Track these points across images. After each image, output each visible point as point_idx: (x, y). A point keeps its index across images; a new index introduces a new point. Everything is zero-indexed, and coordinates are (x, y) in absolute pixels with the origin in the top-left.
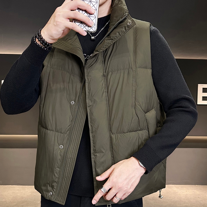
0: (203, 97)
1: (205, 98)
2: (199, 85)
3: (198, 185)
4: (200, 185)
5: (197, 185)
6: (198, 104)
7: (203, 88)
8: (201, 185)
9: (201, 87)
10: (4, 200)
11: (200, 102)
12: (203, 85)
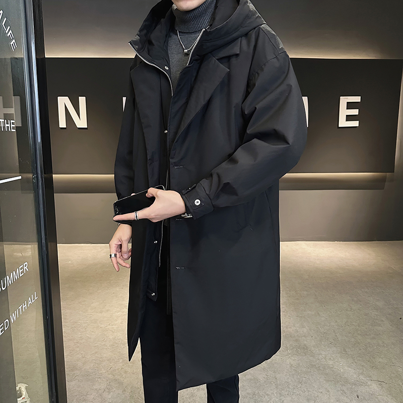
0: (347, 116)
5: (336, 242)
6: (340, 126)
7: (348, 103)
8: (342, 241)
9: (344, 101)
11: (343, 123)
12: (347, 98)
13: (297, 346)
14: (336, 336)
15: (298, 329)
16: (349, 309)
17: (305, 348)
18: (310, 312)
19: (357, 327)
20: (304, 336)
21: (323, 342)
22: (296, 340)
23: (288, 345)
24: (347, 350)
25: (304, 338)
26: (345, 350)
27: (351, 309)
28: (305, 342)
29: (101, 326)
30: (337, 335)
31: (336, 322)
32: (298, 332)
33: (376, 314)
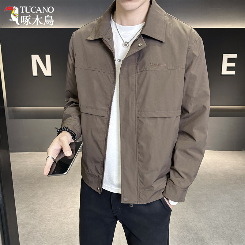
0: (228, 67)
1: (229, 69)
2: (224, 55)
3: (219, 151)
6: (222, 74)
8: (221, 151)
9: (226, 57)
11: (224, 72)
12: (228, 55)
13: (196, 238)
14: (224, 230)
15: (196, 223)
16: (231, 207)
17: (203, 240)
18: (204, 209)
19: (238, 222)
21: (215, 235)
22: (196, 233)
23: (190, 238)
24: (232, 242)
25: (201, 231)
28: (202, 235)
29: (60, 220)
31: (223, 217)
32: (196, 226)
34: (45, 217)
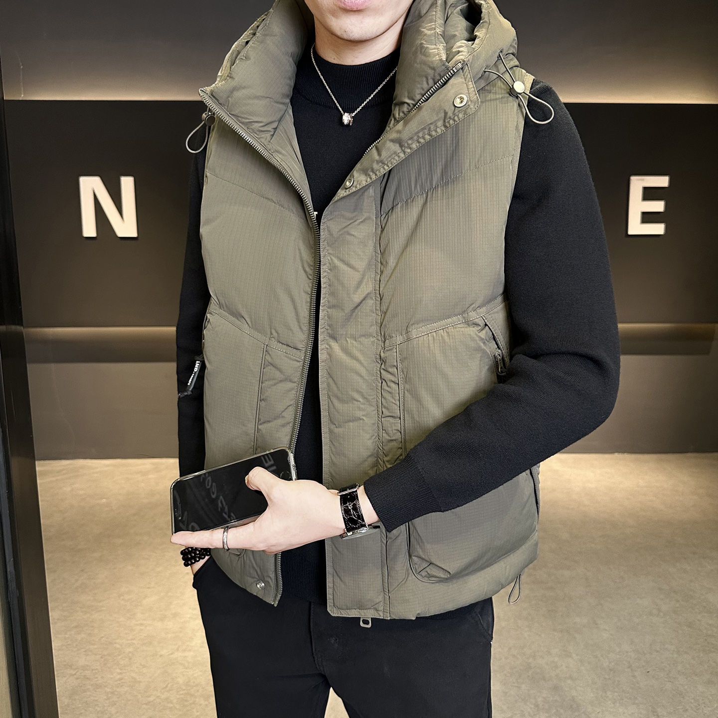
0: (644, 214)
1: (648, 217)
2: (634, 179)
3: (621, 455)
4: (626, 456)
5: (616, 454)
6: (630, 232)
7: (646, 189)
8: (629, 453)
9: (638, 184)
10: (104, 500)
11: (636, 227)
12: (643, 180)
13: (556, 701)
14: (634, 676)
15: (556, 659)
16: (655, 611)
17: (575, 706)
18: (578, 620)
19: (675, 656)
20: (571, 678)
21: (609, 693)
22: (556, 688)
23: (540, 699)
24: (659, 710)
25: (569, 682)
26: (654, 712)
27: (659, 610)
28: (574, 693)
30: (636, 674)
31: (632, 642)
32: (557, 667)
33: (710, 622)
34: (118, 646)
